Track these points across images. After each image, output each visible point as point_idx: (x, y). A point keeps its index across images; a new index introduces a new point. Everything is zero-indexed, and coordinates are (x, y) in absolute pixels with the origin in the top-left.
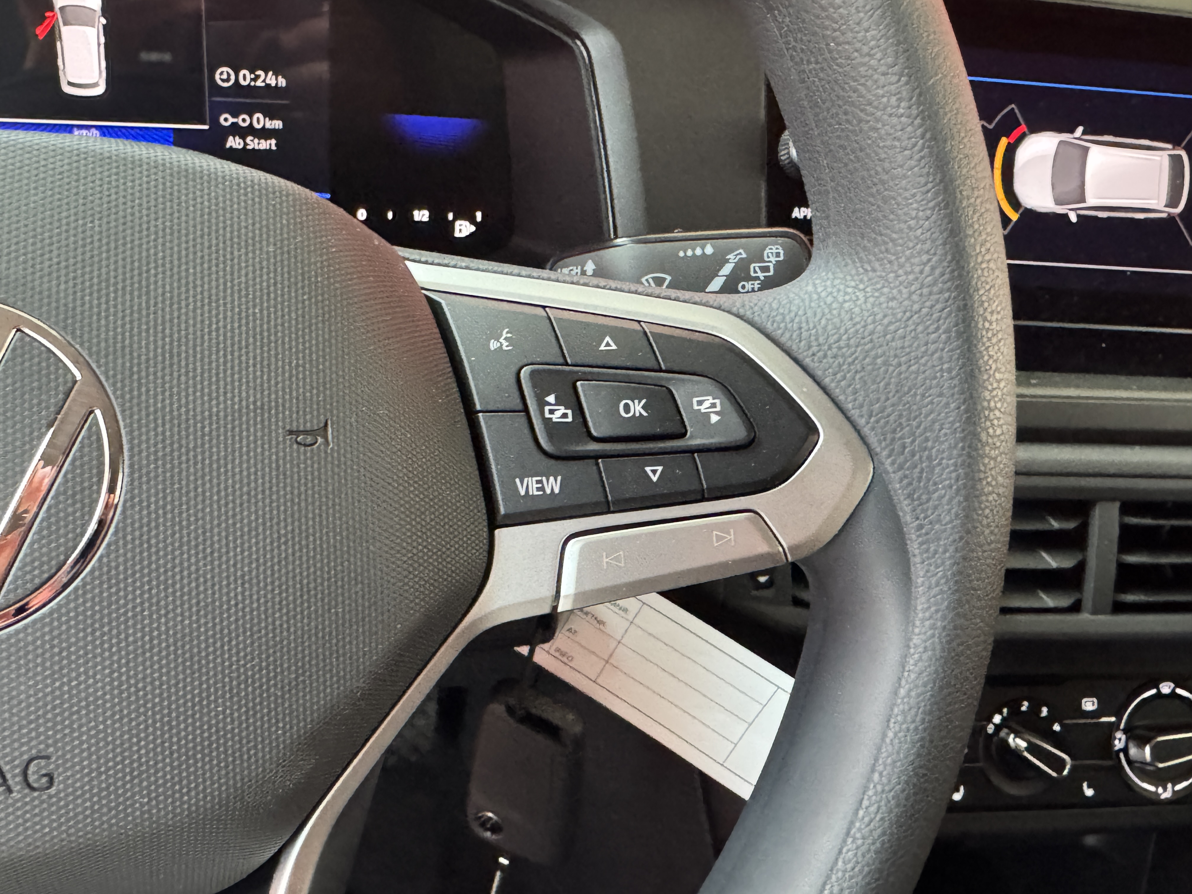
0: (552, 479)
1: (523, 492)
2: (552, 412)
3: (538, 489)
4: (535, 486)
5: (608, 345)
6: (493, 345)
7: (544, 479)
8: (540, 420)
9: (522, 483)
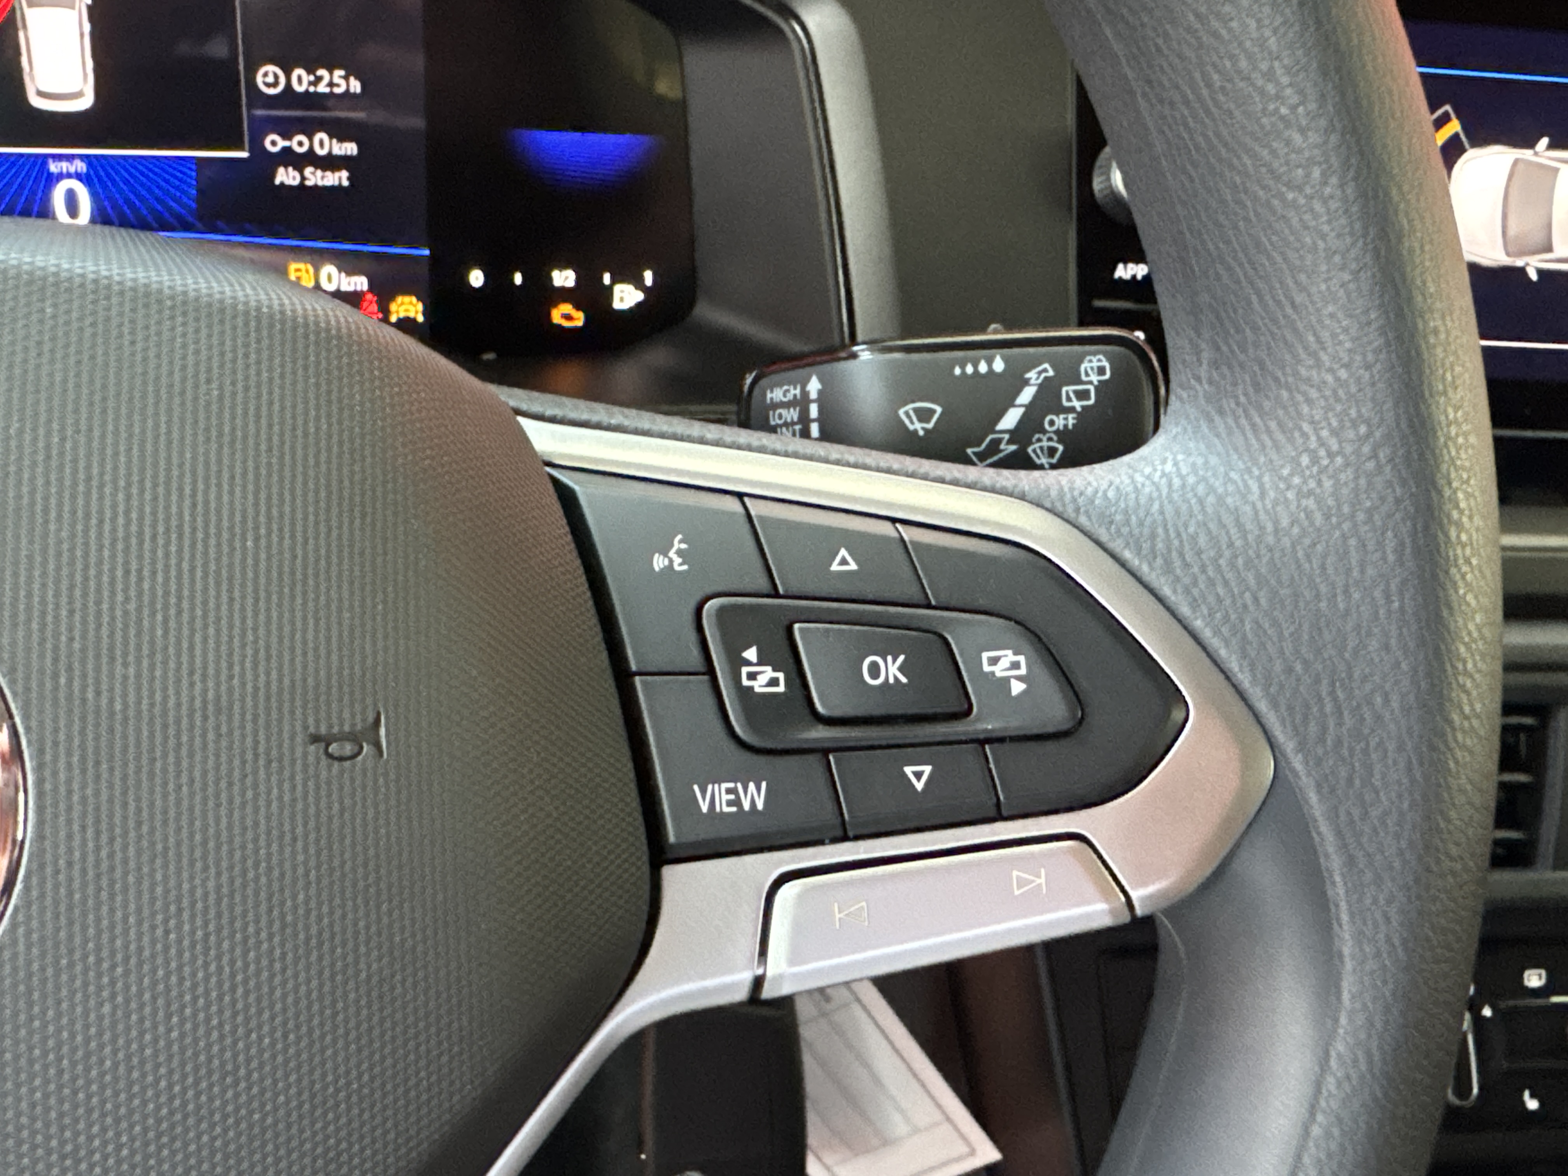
0: (752, 786)
1: (705, 808)
2: (752, 676)
3: (730, 803)
4: (726, 797)
5: (844, 562)
6: (659, 562)
7: (739, 785)
8: (733, 691)
9: (704, 792)
